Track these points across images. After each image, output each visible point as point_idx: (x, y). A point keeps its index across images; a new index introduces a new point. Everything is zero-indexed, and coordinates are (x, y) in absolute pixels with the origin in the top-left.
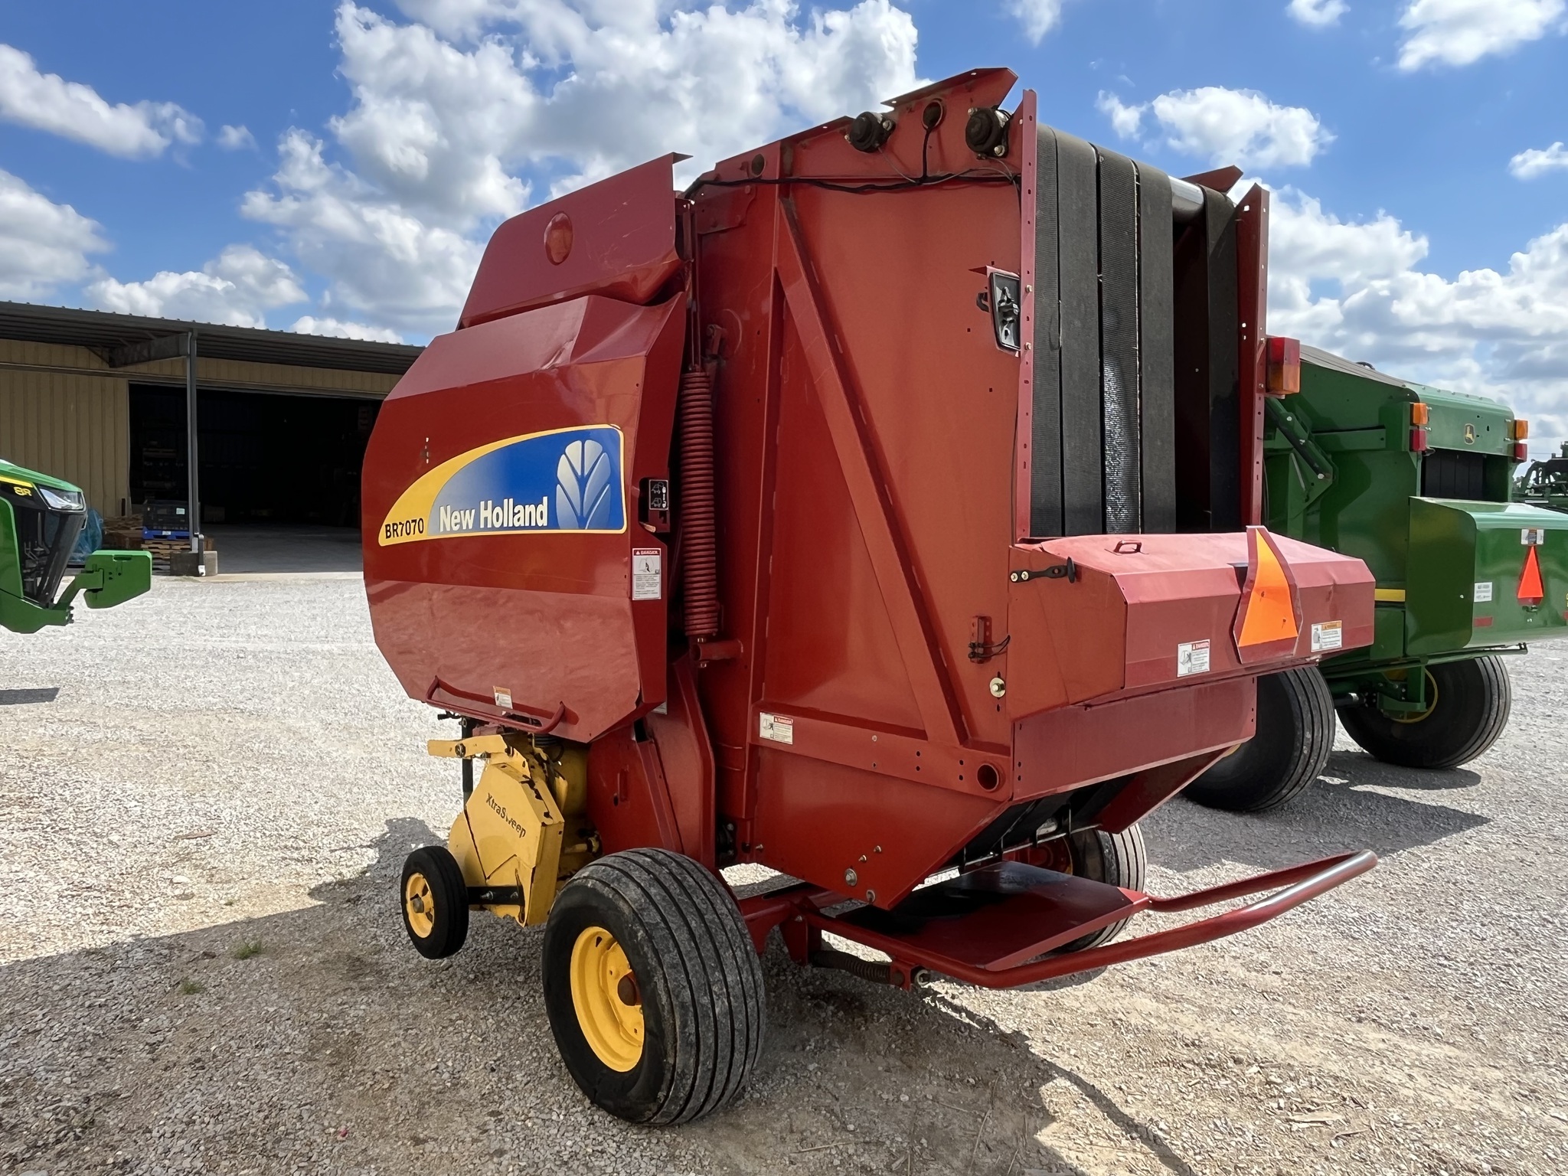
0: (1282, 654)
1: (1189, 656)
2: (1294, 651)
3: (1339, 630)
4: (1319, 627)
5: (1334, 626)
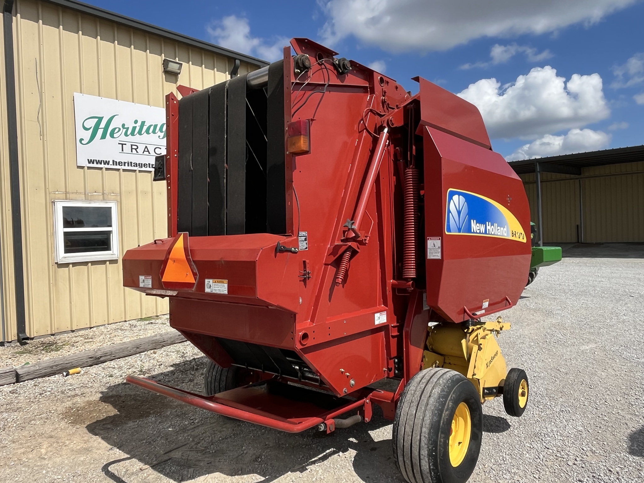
0: (186, 289)
1: (144, 280)
2: (193, 289)
3: (226, 285)
4: (211, 281)
5: (223, 282)
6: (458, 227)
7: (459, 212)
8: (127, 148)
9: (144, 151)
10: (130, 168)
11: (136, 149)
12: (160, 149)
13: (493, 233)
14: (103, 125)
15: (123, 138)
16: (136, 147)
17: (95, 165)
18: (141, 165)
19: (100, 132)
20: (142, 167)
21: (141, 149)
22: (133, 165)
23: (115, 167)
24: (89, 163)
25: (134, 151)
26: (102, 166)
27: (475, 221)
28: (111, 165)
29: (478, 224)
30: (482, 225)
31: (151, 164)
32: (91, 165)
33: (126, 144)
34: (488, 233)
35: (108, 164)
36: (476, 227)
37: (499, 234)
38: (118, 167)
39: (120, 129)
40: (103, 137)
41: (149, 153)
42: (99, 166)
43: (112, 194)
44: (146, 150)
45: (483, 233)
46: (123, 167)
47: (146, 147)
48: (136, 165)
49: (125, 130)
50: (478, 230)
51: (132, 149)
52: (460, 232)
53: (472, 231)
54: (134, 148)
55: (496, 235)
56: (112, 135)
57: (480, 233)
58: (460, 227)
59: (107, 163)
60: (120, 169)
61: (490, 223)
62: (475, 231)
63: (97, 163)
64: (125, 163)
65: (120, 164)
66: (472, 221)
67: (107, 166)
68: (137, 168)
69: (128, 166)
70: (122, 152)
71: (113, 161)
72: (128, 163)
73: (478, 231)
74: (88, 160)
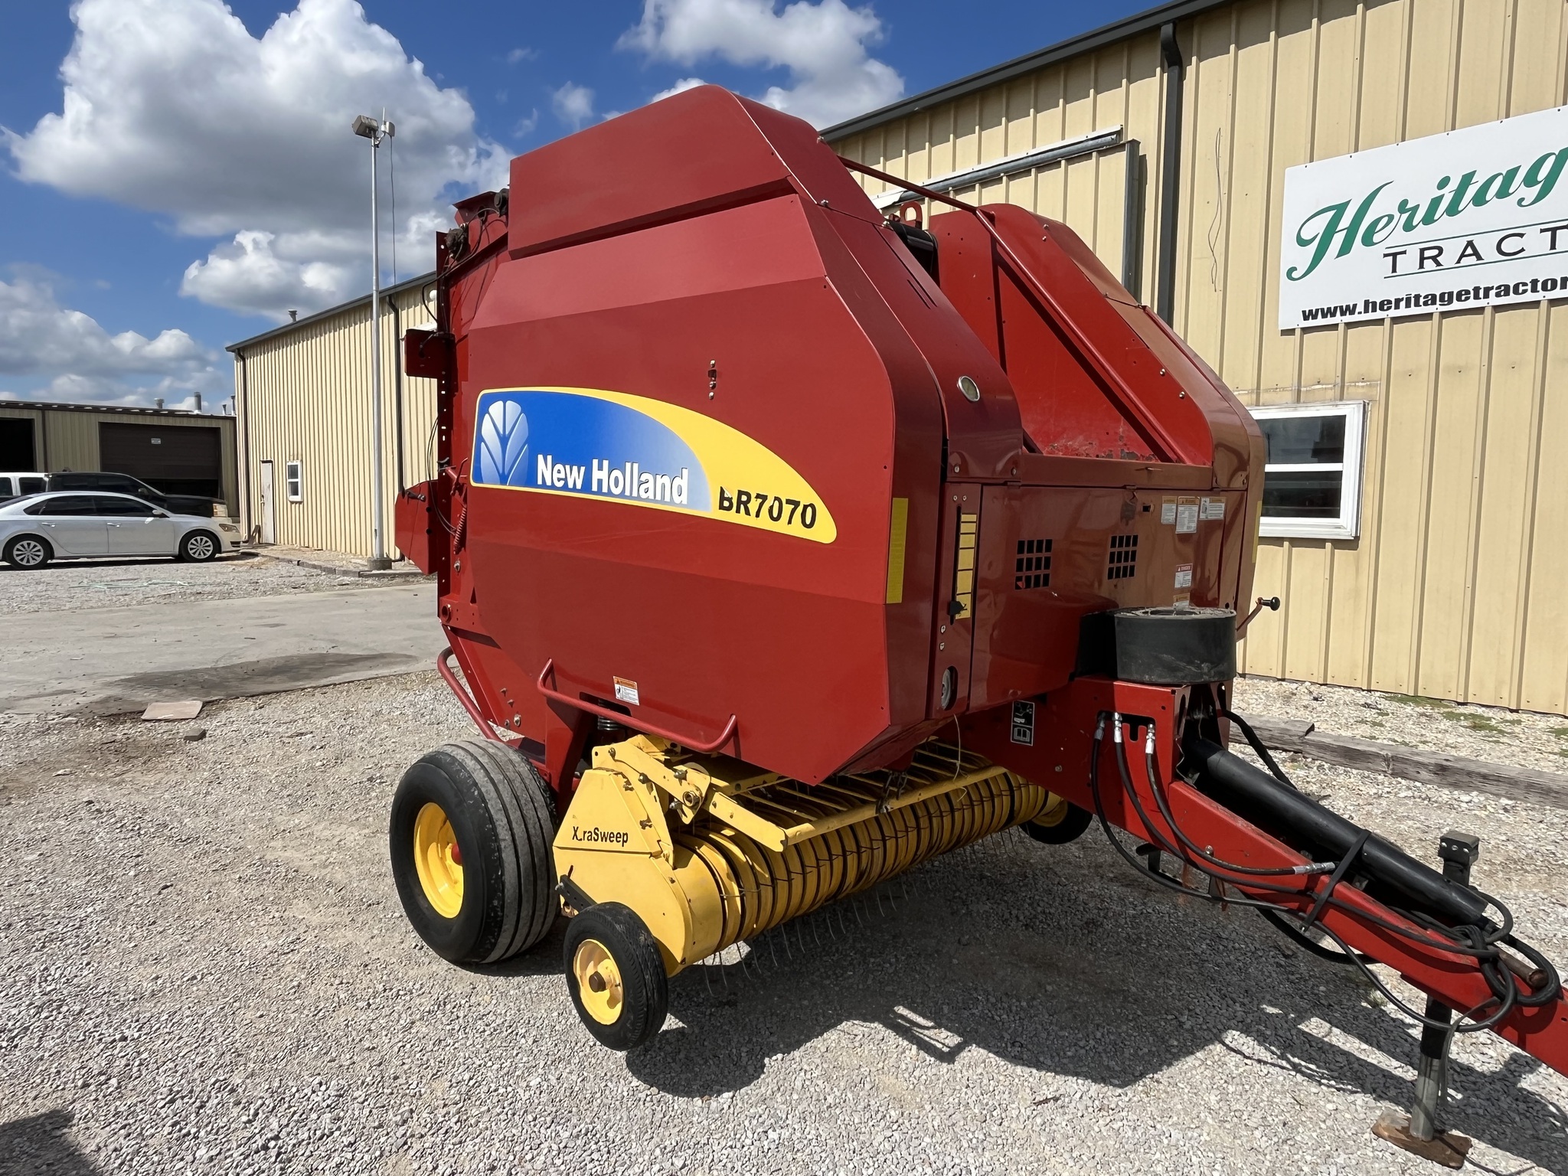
6: (501, 472)
7: (504, 440)
8: (1408, 262)
9: (1463, 255)
10: (1414, 310)
11: (1434, 258)
12: (1521, 235)
13: (617, 491)
14: (1345, 222)
15: (1399, 237)
16: (1435, 252)
17: (1320, 321)
18: (1447, 298)
19: (1338, 239)
20: (1450, 301)
21: (1452, 251)
22: (1422, 300)
23: (1371, 316)
24: (1306, 318)
25: (1429, 264)
26: (1338, 319)
27: (549, 458)
28: (1360, 313)
29: (559, 466)
30: (575, 468)
31: (1482, 287)
32: (1311, 323)
33: (1404, 252)
34: (595, 488)
35: (1352, 312)
36: (550, 473)
37: (643, 495)
38: (1379, 314)
39: (1391, 217)
40: (1345, 249)
41: (1479, 258)
42: (1329, 321)
43: (1361, 384)
44: (1469, 251)
45: (574, 489)
46: (1393, 313)
47: (1470, 244)
48: (1432, 299)
49: (1405, 216)
50: (559, 480)
51: (1422, 259)
52: (505, 484)
53: (540, 482)
54: (1430, 256)
55: (631, 497)
56: (1368, 241)
57: (565, 487)
58: (506, 473)
59: (1350, 310)
60: (1383, 319)
61: (606, 463)
62: (549, 483)
63: (1324, 316)
64: (1398, 301)
65: (1384, 305)
66: (540, 457)
67: (1348, 318)
68: (1437, 308)
69: (1408, 305)
70: (1394, 274)
71: (1367, 303)
72: (1408, 300)
73: (560, 484)
74: (1304, 312)
